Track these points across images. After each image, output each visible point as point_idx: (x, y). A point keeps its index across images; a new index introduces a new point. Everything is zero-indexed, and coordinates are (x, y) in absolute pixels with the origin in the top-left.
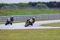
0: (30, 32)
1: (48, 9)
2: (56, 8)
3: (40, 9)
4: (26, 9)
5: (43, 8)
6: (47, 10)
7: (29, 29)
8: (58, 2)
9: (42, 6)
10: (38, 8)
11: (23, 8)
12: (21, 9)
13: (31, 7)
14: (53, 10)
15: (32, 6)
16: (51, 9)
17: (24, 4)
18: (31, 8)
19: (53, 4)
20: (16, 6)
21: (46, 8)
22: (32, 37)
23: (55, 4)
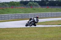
0: (21, 31)
2: (48, 6)
3: (32, 7)
4: (17, 7)
5: (35, 7)
6: (38, 8)
7: (20, 28)
8: (50, 1)
9: (34, 4)
10: (29, 6)
11: (14, 6)
14: (45, 8)
15: (23, 4)
17: (15, 2)
18: (22, 6)
19: (45, 3)
20: (7, 5)
21: (38, 7)
22: (23, 36)
23: (47, 3)
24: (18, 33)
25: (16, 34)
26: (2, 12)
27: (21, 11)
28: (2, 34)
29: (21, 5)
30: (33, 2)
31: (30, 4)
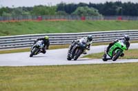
0: (60, 72)
1: (101, 19)
3: (84, 19)
4: (51, 19)
5: (91, 18)
6: (99, 20)
7: (58, 66)
8: (125, 3)
9: (88, 12)
10: (78, 17)
11: (44, 17)
12: (41, 19)
13: (63, 14)
14: (114, 21)
16: (108, 19)
17: (47, 8)
18: (63, 17)
19: (115, 8)
21: (98, 17)
22: (65, 84)
23: (119, 8)
24: (52, 76)
25: (48, 80)
26: (16, 31)
27: (59, 28)
28: (17, 79)
29: (59, 14)
30: (87, 7)
31: (79, 11)
